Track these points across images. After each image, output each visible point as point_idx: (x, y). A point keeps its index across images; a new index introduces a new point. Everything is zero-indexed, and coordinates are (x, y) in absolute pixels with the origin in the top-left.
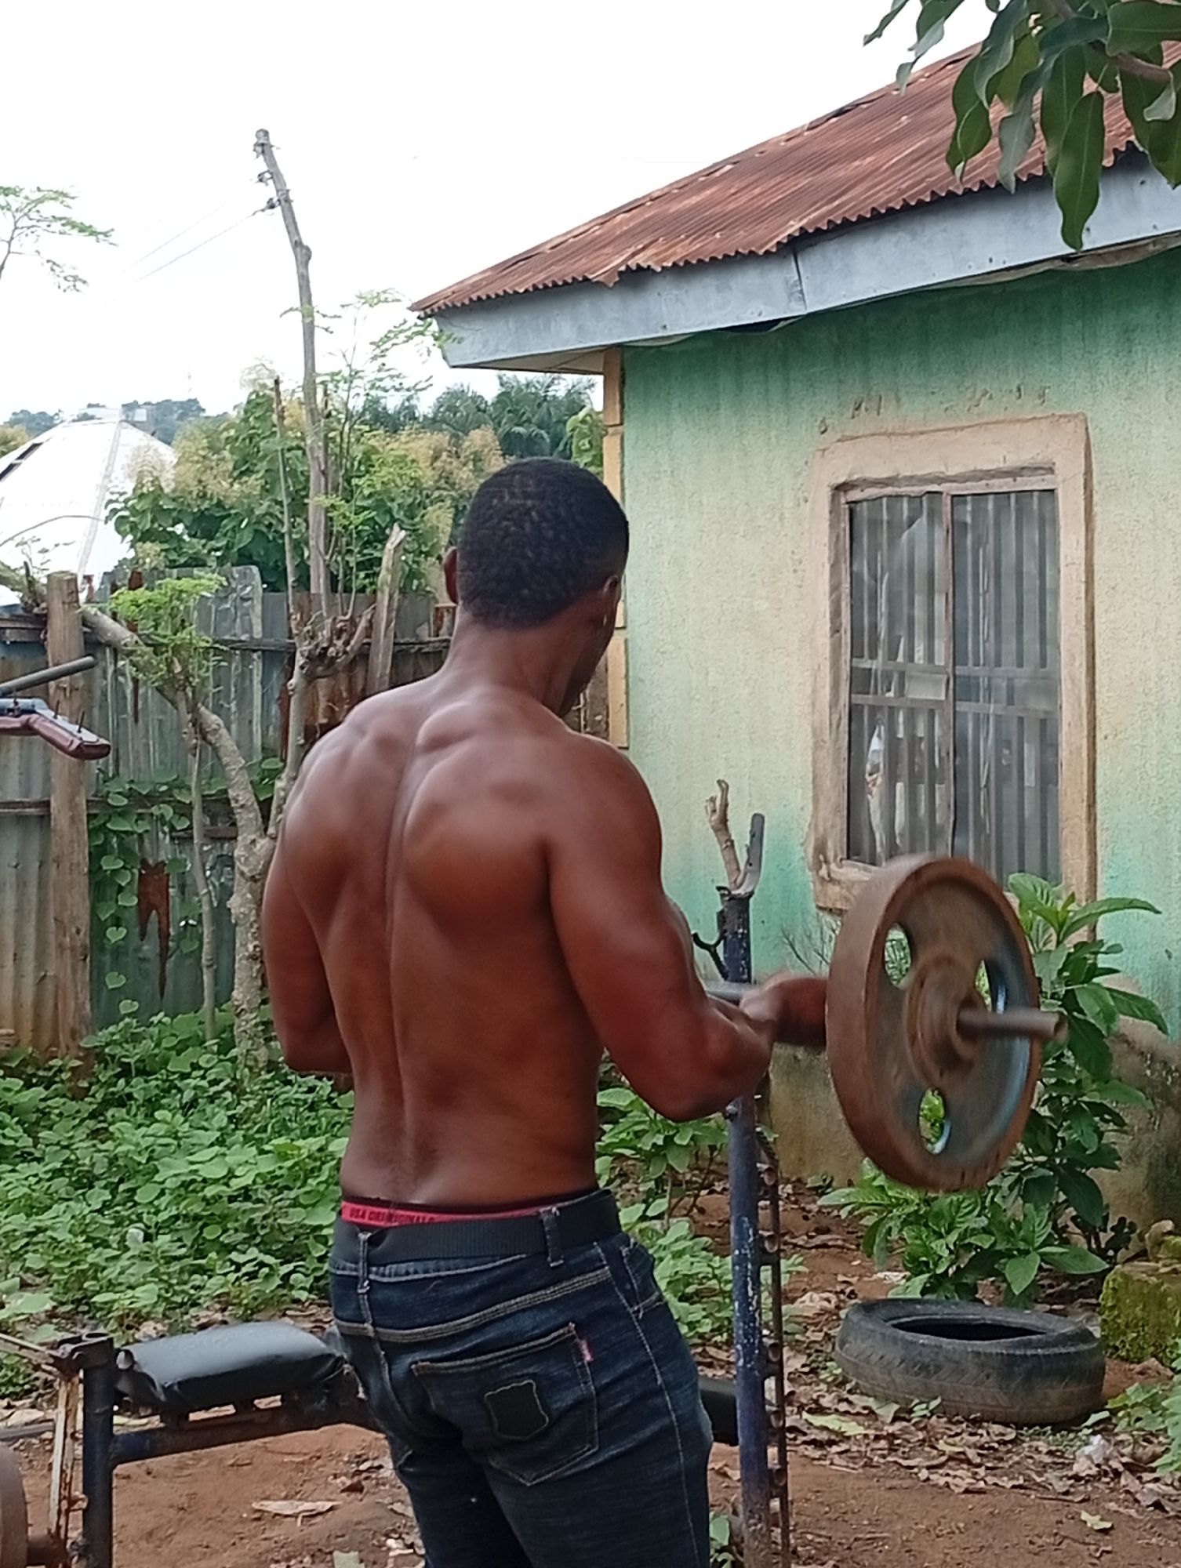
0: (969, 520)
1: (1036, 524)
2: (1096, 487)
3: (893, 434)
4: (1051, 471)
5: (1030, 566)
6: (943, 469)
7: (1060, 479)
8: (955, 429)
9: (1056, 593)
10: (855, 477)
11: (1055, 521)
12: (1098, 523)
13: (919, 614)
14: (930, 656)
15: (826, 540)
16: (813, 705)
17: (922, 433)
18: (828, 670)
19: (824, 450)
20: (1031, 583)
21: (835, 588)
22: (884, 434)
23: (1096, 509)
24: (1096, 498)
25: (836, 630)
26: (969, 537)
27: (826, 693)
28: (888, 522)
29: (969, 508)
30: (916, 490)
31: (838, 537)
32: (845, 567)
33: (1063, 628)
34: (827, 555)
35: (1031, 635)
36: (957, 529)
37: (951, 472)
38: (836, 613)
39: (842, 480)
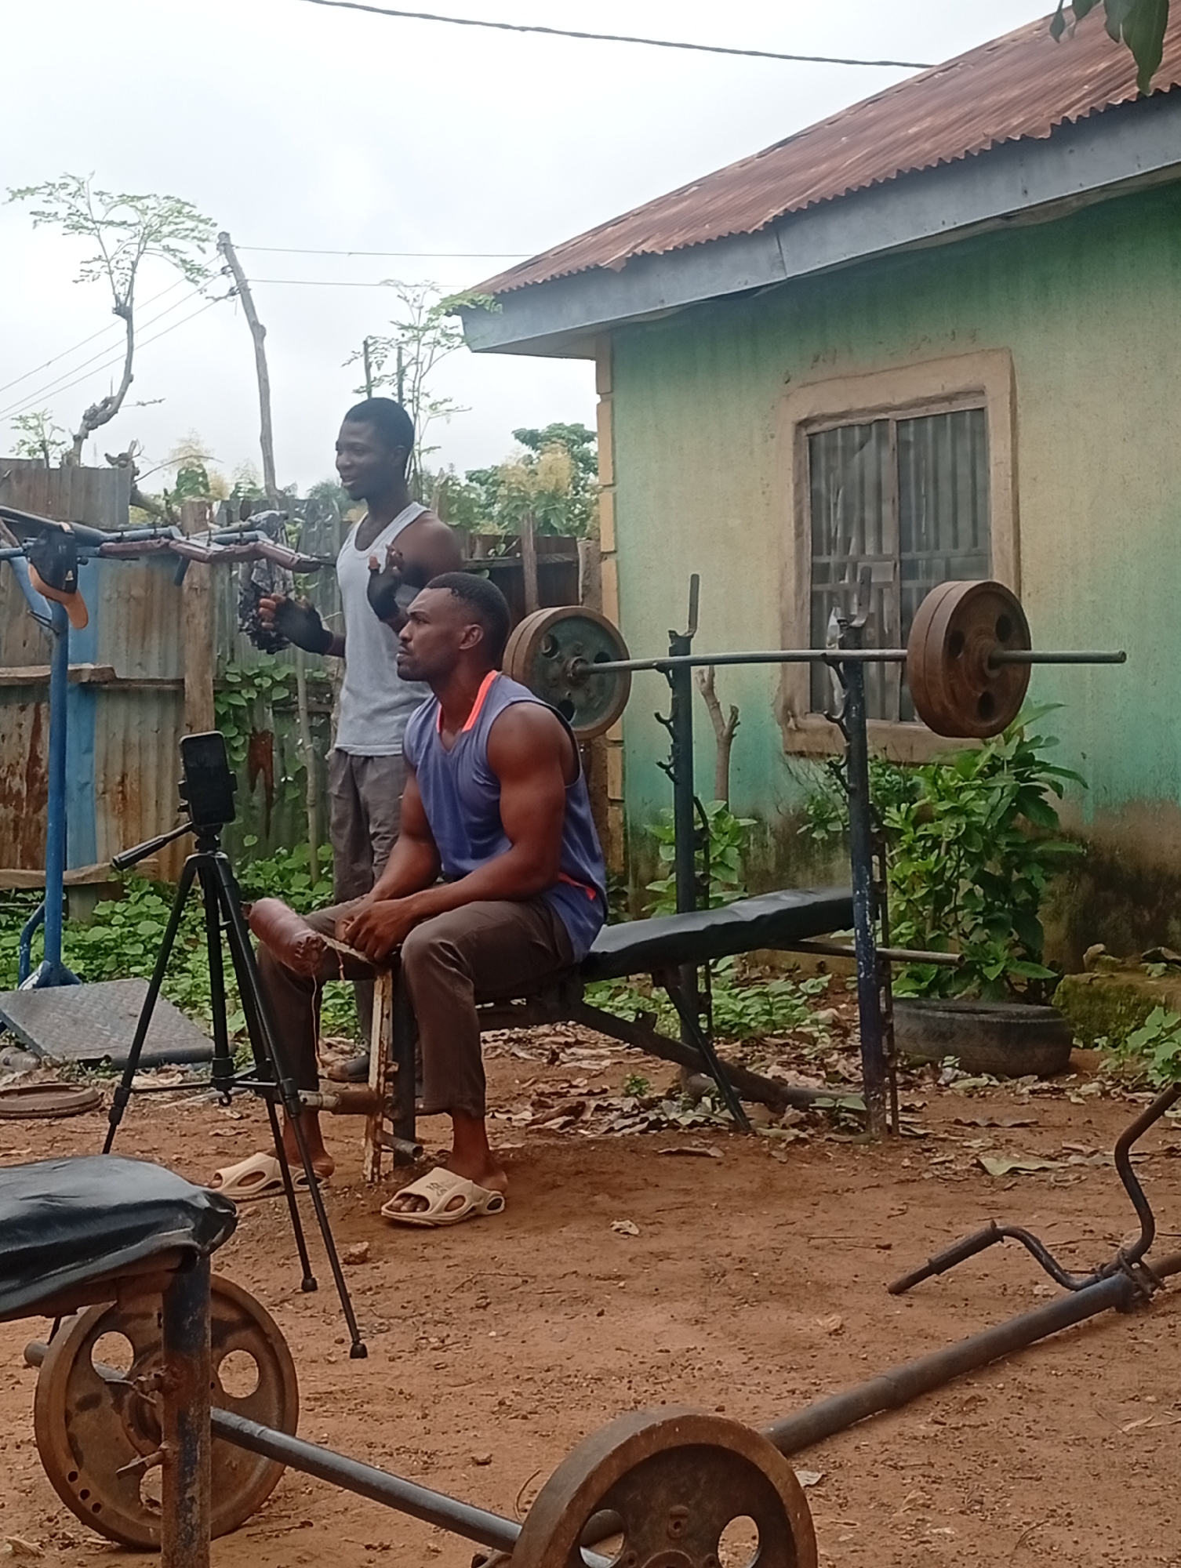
0: (912, 439)
1: (968, 435)
2: (1019, 402)
3: (847, 377)
4: (982, 392)
5: (964, 470)
6: (890, 400)
7: (989, 398)
8: (902, 368)
9: (986, 490)
10: (816, 413)
11: (984, 433)
12: (1022, 431)
13: (870, 516)
14: (879, 547)
15: (790, 465)
16: (781, 595)
17: (871, 374)
18: (793, 567)
19: (788, 396)
20: (964, 484)
21: (798, 502)
22: (840, 378)
23: (1020, 419)
24: (1019, 411)
25: (799, 535)
26: (912, 453)
27: (792, 584)
28: (844, 449)
29: (912, 429)
30: (866, 419)
31: (800, 463)
32: (806, 485)
33: (993, 513)
34: (791, 477)
35: (964, 524)
36: (903, 446)
37: (898, 402)
38: (799, 522)
39: (804, 417)
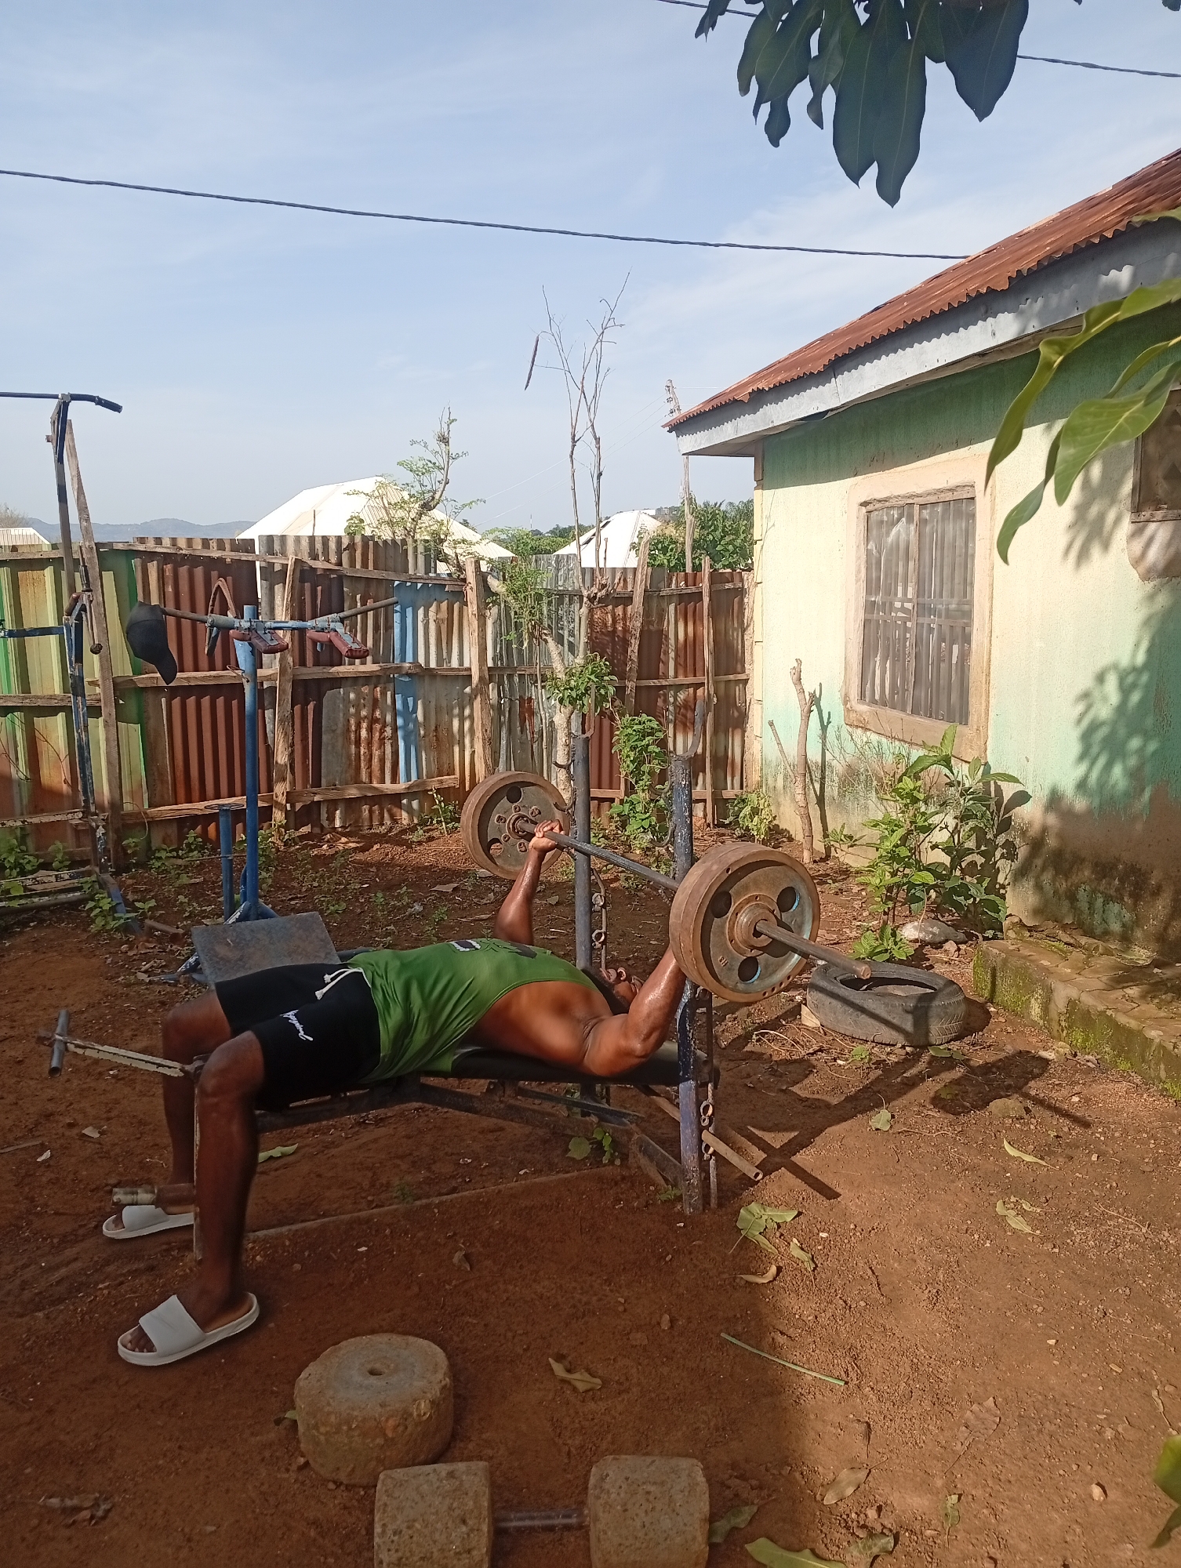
0: (928, 517)
1: (964, 518)
2: (998, 494)
4: (973, 486)
5: (960, 542)
6: (914, 490)
7: (977, 490)
8: (923, 467)
9: (973, 556)
10: (871, 497)
11: (973, 516)
12: (998, 515)
13: (901, 571)
14: (905, 592)
15: (854, 533)
16: (846, 620)
17: (905, 471)
18: (853, 602)
19: (856, 485)
20: (960, 552)
21: (858, 559)
23: (997, 507)
24: (997, 501)
25: (858, 580)
26: (928, 527)
28: (887, 522)
29: (928, 511)
30: (901, 503)
31: (861, 531)
32: (864, 547)
33: (976, 576)
34: (855, 541)
35: (959, 580)
36: (923, 522)
37: (919, 491)
38: (859, 571)
39: (863, 501)
